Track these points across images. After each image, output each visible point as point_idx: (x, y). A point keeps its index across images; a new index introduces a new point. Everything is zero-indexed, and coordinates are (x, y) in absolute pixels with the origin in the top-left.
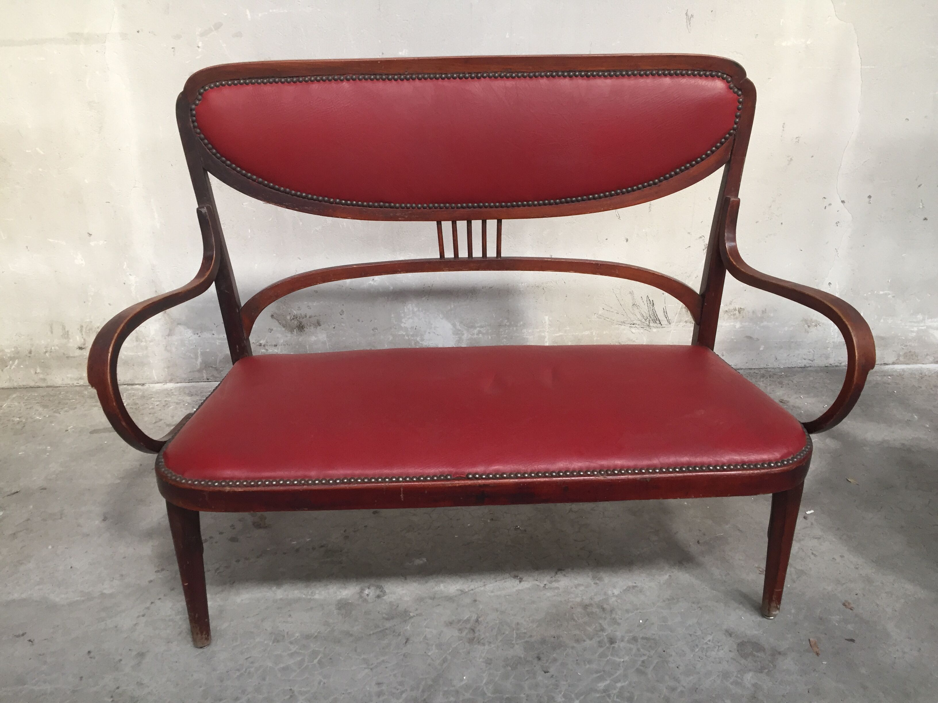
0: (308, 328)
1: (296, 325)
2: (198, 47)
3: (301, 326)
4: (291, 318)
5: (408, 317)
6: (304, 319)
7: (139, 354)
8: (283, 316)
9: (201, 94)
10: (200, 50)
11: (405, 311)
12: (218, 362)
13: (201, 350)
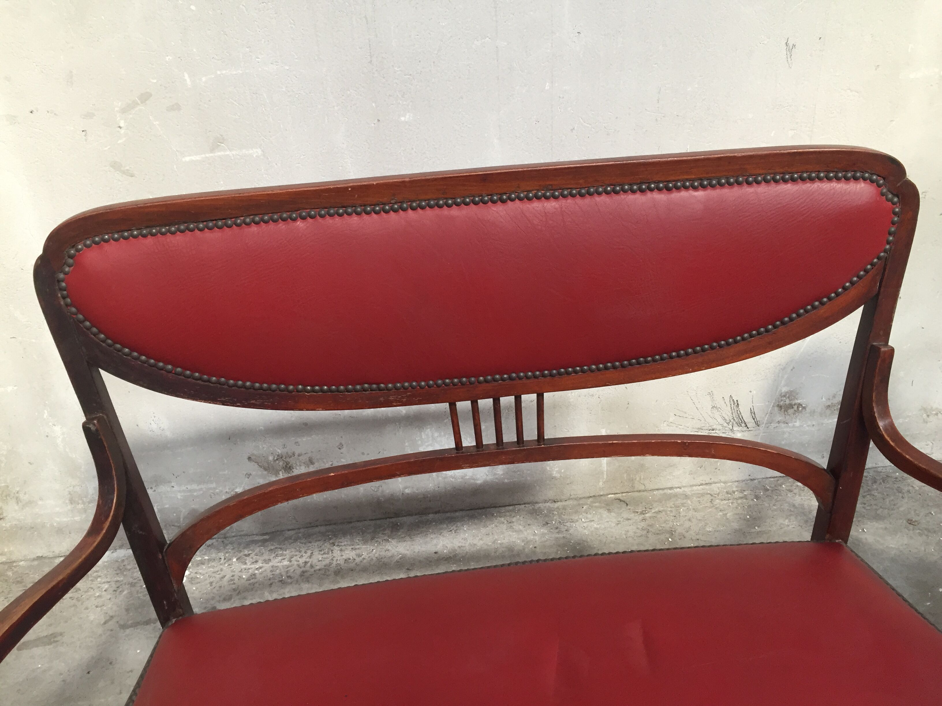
0: (297, 468)
1: (282, 467)
2: (120, 127)
3: (288, 466)
4: (274, 459)
5: (427, 444)
6: (291, 459)
7: (76, 518)
8: (263, 457)
9: (71, 257)
10: (122, 131)
11: (423, 437)
12: (181, 520)
13: (159, 507)
